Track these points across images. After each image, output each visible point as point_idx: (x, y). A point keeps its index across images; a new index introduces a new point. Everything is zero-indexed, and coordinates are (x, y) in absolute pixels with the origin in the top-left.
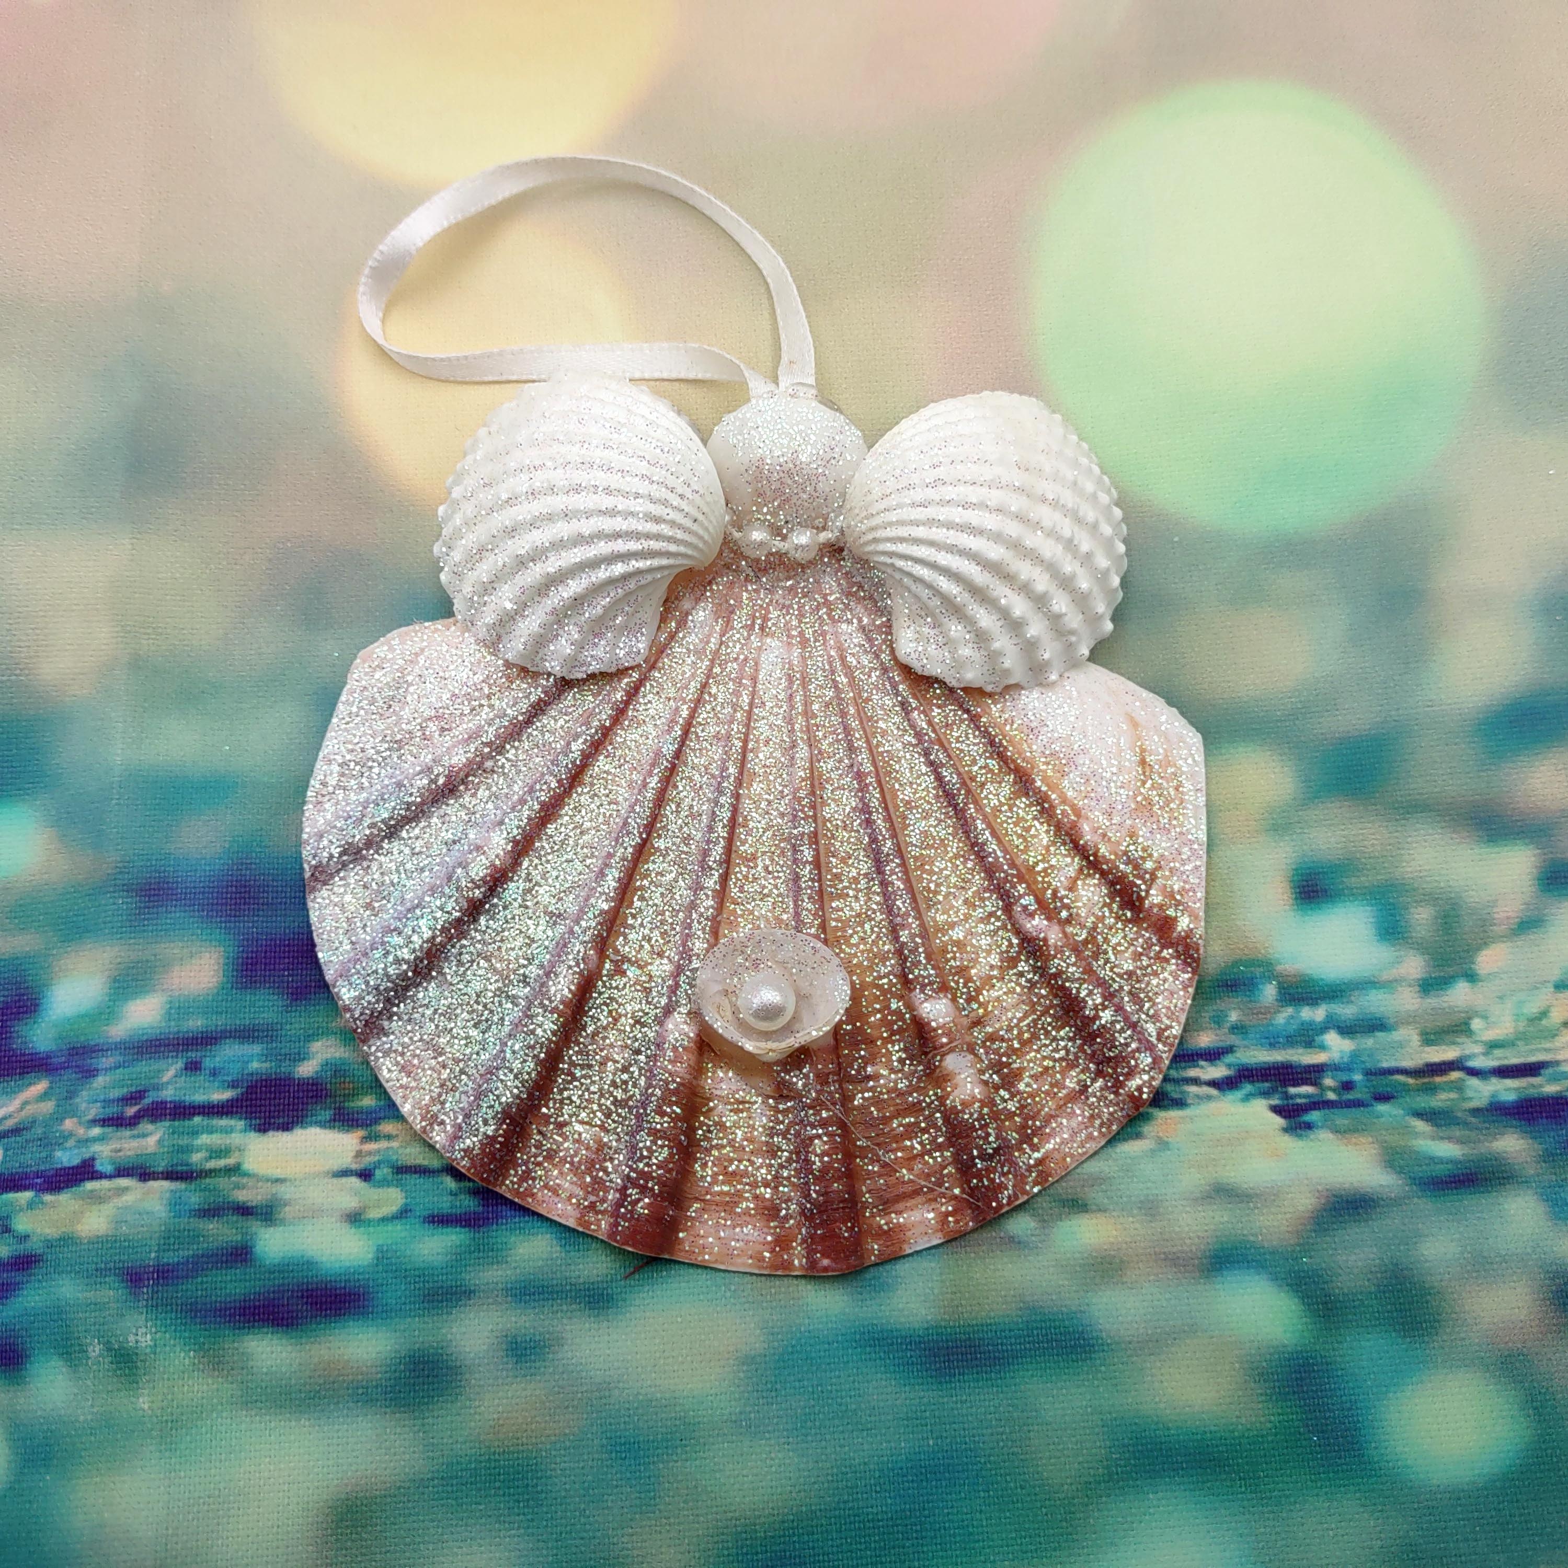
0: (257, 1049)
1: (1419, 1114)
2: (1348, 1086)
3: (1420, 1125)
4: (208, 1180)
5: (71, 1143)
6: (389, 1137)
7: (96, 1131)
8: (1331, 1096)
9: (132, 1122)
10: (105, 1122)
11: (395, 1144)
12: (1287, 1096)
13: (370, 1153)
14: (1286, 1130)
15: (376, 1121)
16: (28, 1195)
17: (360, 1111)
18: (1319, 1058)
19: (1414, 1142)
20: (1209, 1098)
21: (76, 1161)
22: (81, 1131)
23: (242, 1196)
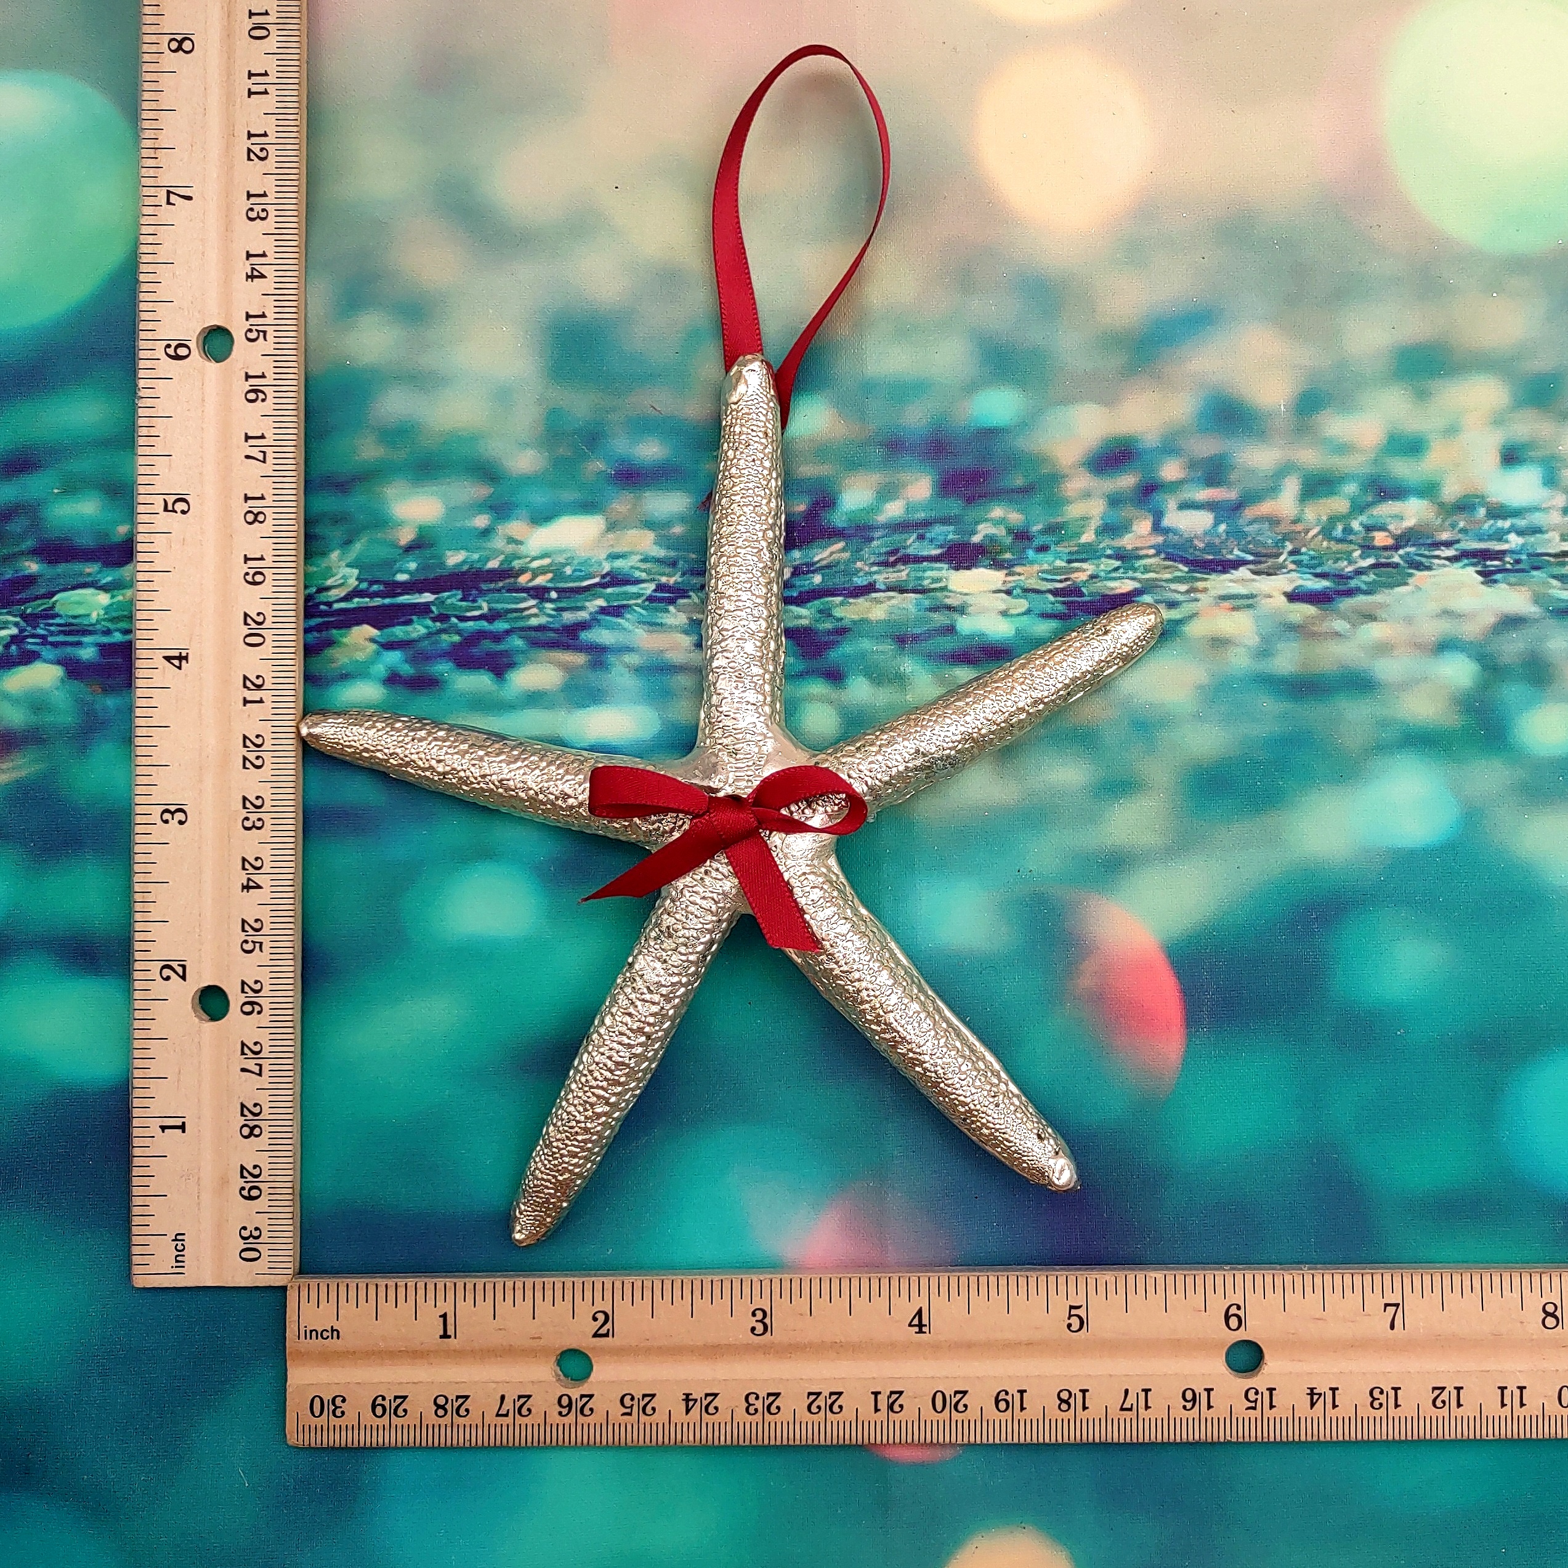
0: (952, 528)
1: (1554, 577)
2: (1518, 562)
3: (1555, 582)
4: (932, 594)
5: (861, 574)
6: (1019, 574)
7: (875, 569)
8: (1508, 566)
9: (893, 564)
10: (879, 564)
11: (1022, 578)
12: (1486, 566)
13: (1010, 582)
14: (1482, 583)
15: (1013, 566)
16: (839, 599)
17: (1004, 560)
18: (1505, 547)
19: (1550, 591)
20: (1444, 566)
21: (865, 583)
22: (867, 568)
23: (948, 601)
